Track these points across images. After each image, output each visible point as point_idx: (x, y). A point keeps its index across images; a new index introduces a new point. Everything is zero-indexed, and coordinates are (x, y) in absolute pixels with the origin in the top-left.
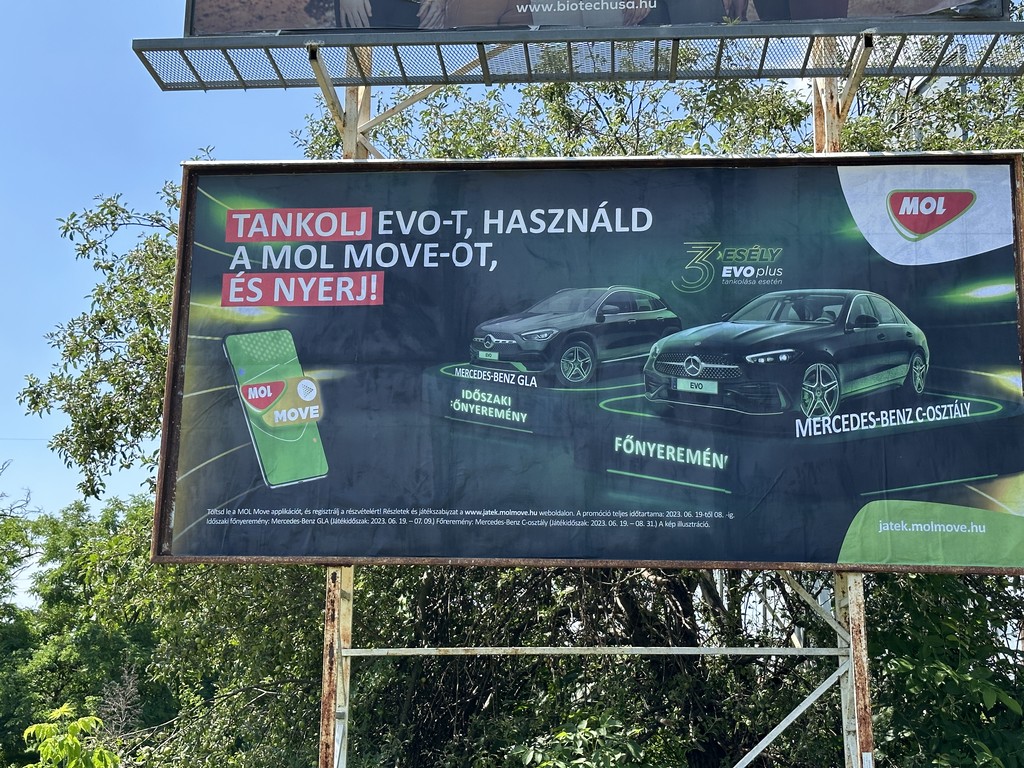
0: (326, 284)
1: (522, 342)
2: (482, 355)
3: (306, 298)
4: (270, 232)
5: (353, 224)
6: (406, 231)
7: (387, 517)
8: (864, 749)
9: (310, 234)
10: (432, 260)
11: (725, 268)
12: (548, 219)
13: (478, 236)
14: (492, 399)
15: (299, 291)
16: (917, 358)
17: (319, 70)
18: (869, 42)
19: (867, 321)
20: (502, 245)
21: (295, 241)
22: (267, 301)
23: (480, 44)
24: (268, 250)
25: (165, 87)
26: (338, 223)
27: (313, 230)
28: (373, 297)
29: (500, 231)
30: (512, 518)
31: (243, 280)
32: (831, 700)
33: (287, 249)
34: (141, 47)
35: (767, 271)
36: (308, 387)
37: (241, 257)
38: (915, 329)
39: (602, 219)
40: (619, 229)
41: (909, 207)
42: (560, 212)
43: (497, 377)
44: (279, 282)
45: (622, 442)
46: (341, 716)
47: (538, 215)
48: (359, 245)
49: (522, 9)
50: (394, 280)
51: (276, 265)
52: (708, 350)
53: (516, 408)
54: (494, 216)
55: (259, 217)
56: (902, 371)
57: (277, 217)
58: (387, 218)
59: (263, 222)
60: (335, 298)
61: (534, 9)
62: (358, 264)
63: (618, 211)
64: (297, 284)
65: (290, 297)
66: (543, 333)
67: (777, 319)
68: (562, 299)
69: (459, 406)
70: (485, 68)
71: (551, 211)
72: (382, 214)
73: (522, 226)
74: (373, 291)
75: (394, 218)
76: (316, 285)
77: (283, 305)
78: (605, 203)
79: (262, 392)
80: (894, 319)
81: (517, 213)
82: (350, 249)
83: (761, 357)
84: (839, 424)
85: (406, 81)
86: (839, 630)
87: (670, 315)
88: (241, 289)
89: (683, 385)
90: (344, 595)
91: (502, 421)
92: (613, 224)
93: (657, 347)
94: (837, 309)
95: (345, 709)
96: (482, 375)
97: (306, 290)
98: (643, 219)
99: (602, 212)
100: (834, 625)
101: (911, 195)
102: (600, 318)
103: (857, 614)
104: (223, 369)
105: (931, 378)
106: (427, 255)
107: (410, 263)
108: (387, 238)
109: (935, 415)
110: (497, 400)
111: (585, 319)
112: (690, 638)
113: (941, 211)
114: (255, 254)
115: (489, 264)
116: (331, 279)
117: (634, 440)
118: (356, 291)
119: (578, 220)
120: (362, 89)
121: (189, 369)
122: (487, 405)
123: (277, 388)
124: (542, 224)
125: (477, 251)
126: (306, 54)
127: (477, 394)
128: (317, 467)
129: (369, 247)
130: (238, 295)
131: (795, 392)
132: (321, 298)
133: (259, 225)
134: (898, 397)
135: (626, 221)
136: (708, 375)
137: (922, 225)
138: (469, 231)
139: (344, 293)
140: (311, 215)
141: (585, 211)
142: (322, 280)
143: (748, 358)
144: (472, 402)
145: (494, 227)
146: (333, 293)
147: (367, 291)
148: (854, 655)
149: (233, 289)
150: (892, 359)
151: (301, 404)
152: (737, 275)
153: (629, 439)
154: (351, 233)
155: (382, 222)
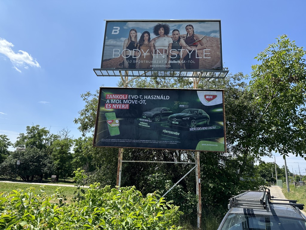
1: (150, 115)
2: (143, 117)
5: (125, 97)
6: (133, 98)
7: (128, 141)
8: (199, 178)
10: (136, 103)
11: (180, 105)
12: (154, 97)
13: (143, 99)
15: (116, 107)
16: (208, 120)
17: (121, 74)
18: (202, 73)
19: (201, 114)
20: (147, 101)
21: (116, 99)
22: (112, 108)
23: (145, 71)
24: (112, 100)
25: (98, 76)
26: (122, 97)
27: (119, 97)
30: (147, 141)
32: (194, 170)
33: (115, 100)
34: (94, 70)
35: (186, 106)
36: (117, 121)
37: (108, 101)
38: (208, 115)
39: (162, 97)
40: (164, 99)
41: (207, 97)
42: (156, 96)
43: (146, 120)
44: (113, 105)
46: (120, 171)
47: (152, 96)
48: (126, 100)
49: (151, 66)
50: (131, 105)
51: (113, 103)
52: (177, 117)
53: (148, 125)
54: (146, 96)
55: (111, 95)
56: (206, 121)
57: (113, 95)
58: (130, 96)
61: (153, 66)
62: (125, 103)
63: (164, 96)
64: (116, 105)
65: (115, 107)
66: (153, 114)
67: (188, 113)
68: (156, 109)
69: (140, 124)
70: (145, 74)
72: (129, 96)
73: (150, 98)
76: (119, 106)
77: (114, 109)
79: (110, 121)
80: (205, 114)
81: (149, 96)
82: (124, 100)
83: (185, 119)
84: (196, 129)
85: (133, 76)
86: (196, 160)
87: (172, 112)
89: (173, 122)
90: (121, 152)
91: (146, 127)
92: (164, 98)
93: (169, 117)
94: (196, 112)
95: (121, 170)
96: (143, 120)
97: (118, 106)
98: (168, 98)
99: (162, 96)
100: (195, 159)
101: (208, 95)
102: (161, 112)
103: (198, 158)
104: (105, 118)
105: (210, 122)
106: (136, 102)
107: (133, 103)
108: (130, 99)
109: (210, 128)
110: (145, 124)
111: (159, 112)
112: (173, 160)
113: (212, 98)
114: (110, 101)
115: (145, 103)
118: (125, 107)
119: (158, 97)
120: (127, 77)
121: (99, 118)
122: (144, 124)
123: (113, 121)
124: (153, 98)
125: (143, 101)
126: (119, 71)
127: (143, 123)
128: (118, 133)
129: (127, 100)
130: (107, 107)
131: (190, 124)
132: (120, 108)
133: (111, 97)
134: (205, 125)
135: (166, 98)
136: (177, 121)
137: (209, 100)
138: (142, 98)
139: (123, 107)
140: (119, 95)
142: (120, 105)
143: (183, 119)
144: (142, 124)
145: (146, 98)
146: (121, 107)
147: (127, 107)
148: (198, 164)
149: (107, 106)
150: (204, 120)
151: (116, 123)
152: (182, 106)
153: (165, 130)
155: (129, 97)
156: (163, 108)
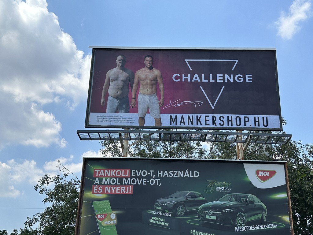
0: (118, 188)
1: (167, 205)
2: (157, 208)
3: (113, 192)
4: (104, 175)
5: (125, 173)
6: (138, 175)
9: (114, 175)
10: (145, 183)
11: (217, 187)
12: (174, 173)
13: (156, 177)
14: (160, 219)
15: (111, 190)
16: (264, 212)
19: (252, 202)
20: (162, 179)
21: (111, 177)
22: (103, 193)
24: (104, 179)
25: (81, 139)
26: (121, 173)
28: (130, 192)
29: (162, 176)
31: (97, 187)
33: (109, 179)
34: (78, 132)
35: (227, 188)
37: (97, 181)
38: (263, 205)
39: (187, 174)
40: (191, 176)
41: (261, 174)
42: (177, 172)
43: (161, 214)
44: (106, 188)
45: (192, 232)
47: (171, 172)
48: (127, 179)
50: (136, 188)
51: (106, 183)
52: (214, 208)
53: (165, 222)
54: (160, 172)
56: (260, 215)
57: (106, 171)
59: (103, 172)
60: (120, 192)
62: (126, 183)
63: (191, 172)
64: (111, 188)
65: (109, 192)
66: (173, 202)
67: (230, 201)
68: (178, 194)
69: (151, 221)
71: (174, 171)
72: (133, 171)
73: (167, 175)
74: (130, 190)
75: (135, 172)
76: (116, 189)
77: (107, 194)
78: (187, 170)
79: (102, 216)
80: (258, 202)
81: (166, 172)
82: (124, 179)
83: (226, 210)
84: (246, 228)
87: (204, 199)
88: (97, 189)
89: (207, 217)
91: (162, 225)
93: (201, 207)
94: (244, 199)
96: (157, 213)
97: (113, 190)
98: (197, 174)
99: (187, 172)
101: (261, 171)
102: (187, 199)
105: (267, 217)
106: (144, 181)
107: (139, 184)
108: (134, 177)
109: (269, 227)
111: (183, 199)
113: (268, 175)
114: (101, 181)
115: (159, 184)
116: (120, 187)
117: (195, 231)
118: (126, 190)
119: (181, 174)
121: (83, 210)
122: (159, 221)
123: (105, 215)
124: (172, 174)
125: (156, 181)
127: (156, 218)
129: (129, 179)
130: (96, 191)
131: (235, 220)
132: (117, 192)
133: (102, 173)
134: (260, 222)
135: (193, 175)
136: (213, 215)
137: (264, 179)
138: (154, 176)
139: (123, 191)
140: (115, 171)
141: (183, 172)
143: (223, 210)
144: (155, 220)
145: (160, 175)
149: (95, 189)
150: (258, 212)
151: (112, 220)
152: (220, 189)
154: (125, 176)
155: (133, 173)
156: (189, 192)
